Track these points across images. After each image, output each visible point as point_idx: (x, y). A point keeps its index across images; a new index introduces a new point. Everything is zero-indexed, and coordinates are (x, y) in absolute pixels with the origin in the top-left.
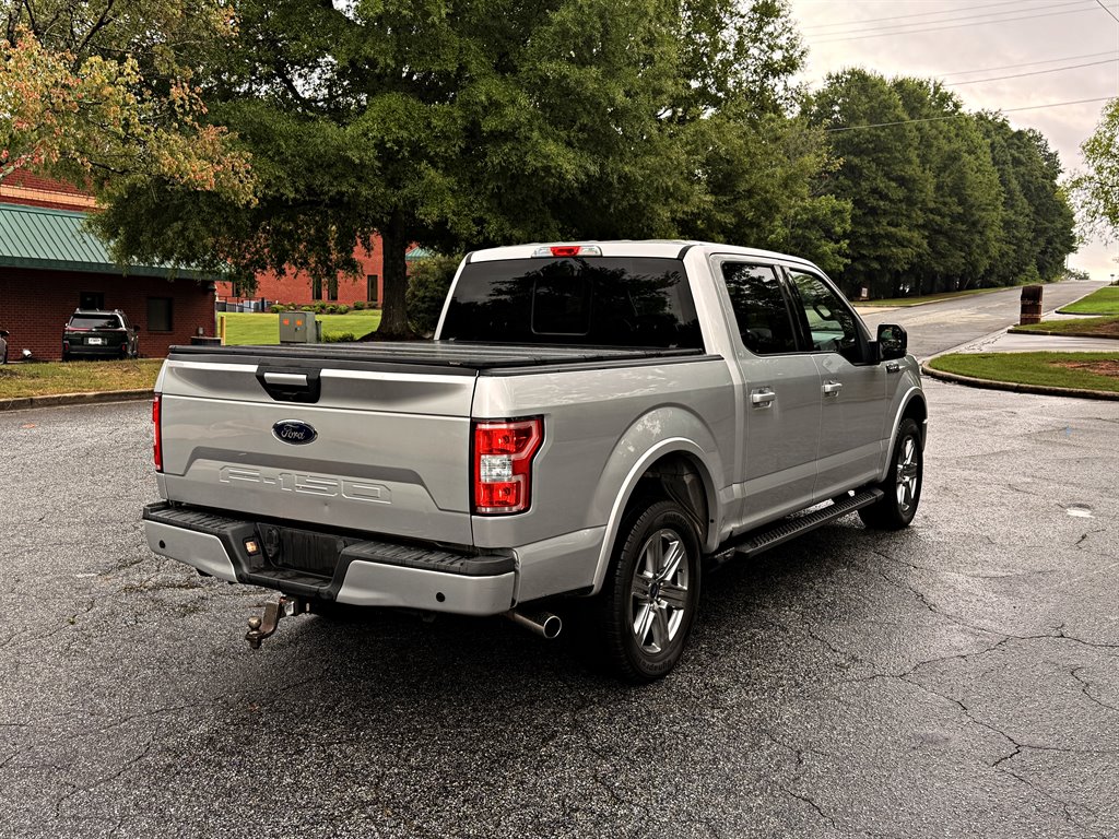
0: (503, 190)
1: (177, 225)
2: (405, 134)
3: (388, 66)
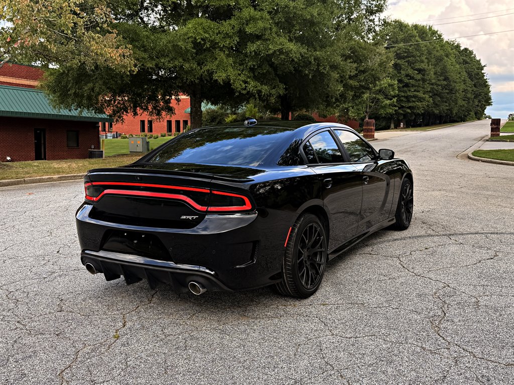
0: (256, 67)
3: (198, 1)
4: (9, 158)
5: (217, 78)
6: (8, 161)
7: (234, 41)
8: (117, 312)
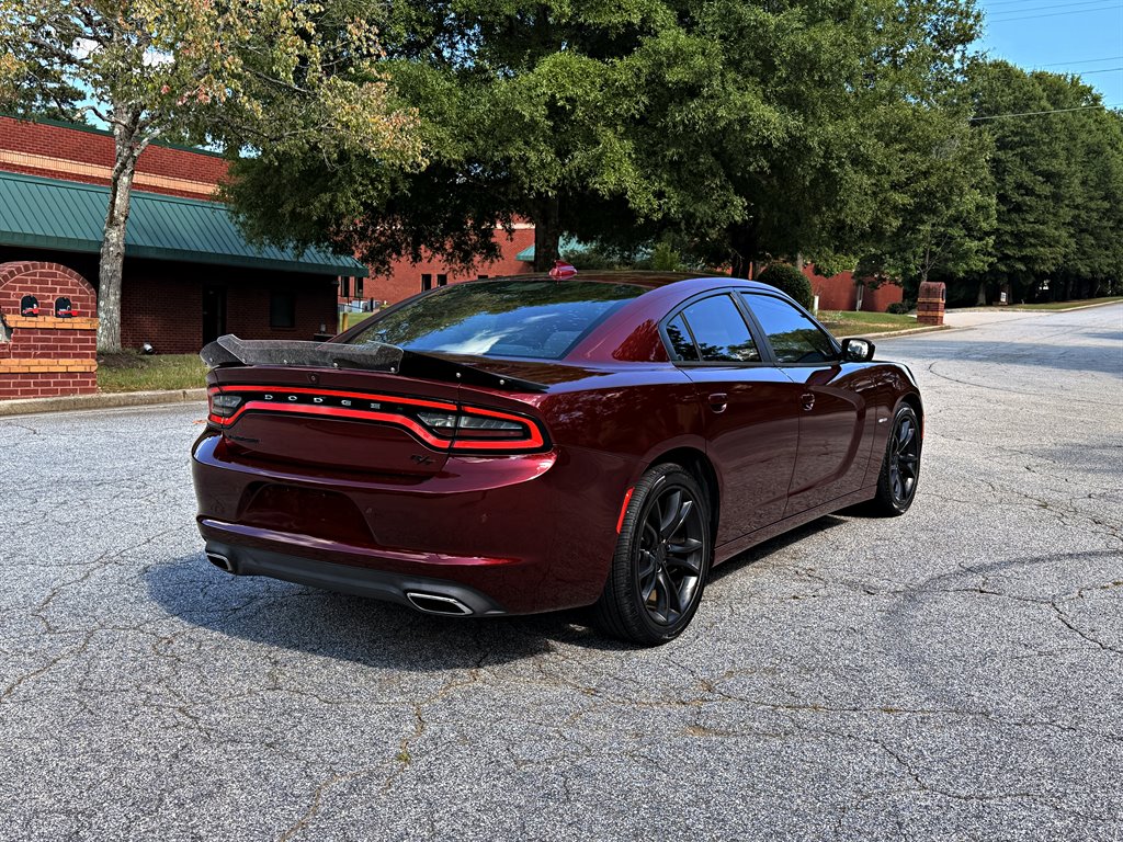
0: (684, 159)
1: (326, 197)
2: (580, 92)
3: (563, 15)
4: (148, 347)
5: (597, 186)
6: (147, 352)
7: (637, 103)
8: (402, 699)
